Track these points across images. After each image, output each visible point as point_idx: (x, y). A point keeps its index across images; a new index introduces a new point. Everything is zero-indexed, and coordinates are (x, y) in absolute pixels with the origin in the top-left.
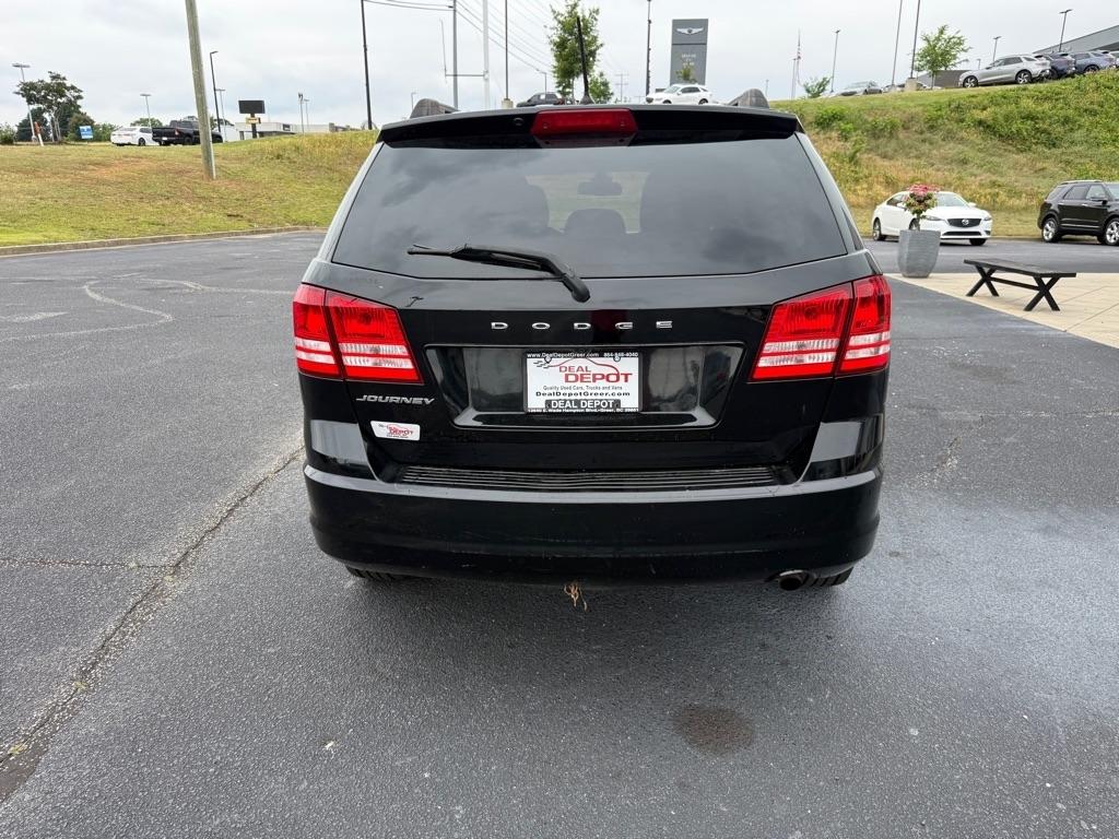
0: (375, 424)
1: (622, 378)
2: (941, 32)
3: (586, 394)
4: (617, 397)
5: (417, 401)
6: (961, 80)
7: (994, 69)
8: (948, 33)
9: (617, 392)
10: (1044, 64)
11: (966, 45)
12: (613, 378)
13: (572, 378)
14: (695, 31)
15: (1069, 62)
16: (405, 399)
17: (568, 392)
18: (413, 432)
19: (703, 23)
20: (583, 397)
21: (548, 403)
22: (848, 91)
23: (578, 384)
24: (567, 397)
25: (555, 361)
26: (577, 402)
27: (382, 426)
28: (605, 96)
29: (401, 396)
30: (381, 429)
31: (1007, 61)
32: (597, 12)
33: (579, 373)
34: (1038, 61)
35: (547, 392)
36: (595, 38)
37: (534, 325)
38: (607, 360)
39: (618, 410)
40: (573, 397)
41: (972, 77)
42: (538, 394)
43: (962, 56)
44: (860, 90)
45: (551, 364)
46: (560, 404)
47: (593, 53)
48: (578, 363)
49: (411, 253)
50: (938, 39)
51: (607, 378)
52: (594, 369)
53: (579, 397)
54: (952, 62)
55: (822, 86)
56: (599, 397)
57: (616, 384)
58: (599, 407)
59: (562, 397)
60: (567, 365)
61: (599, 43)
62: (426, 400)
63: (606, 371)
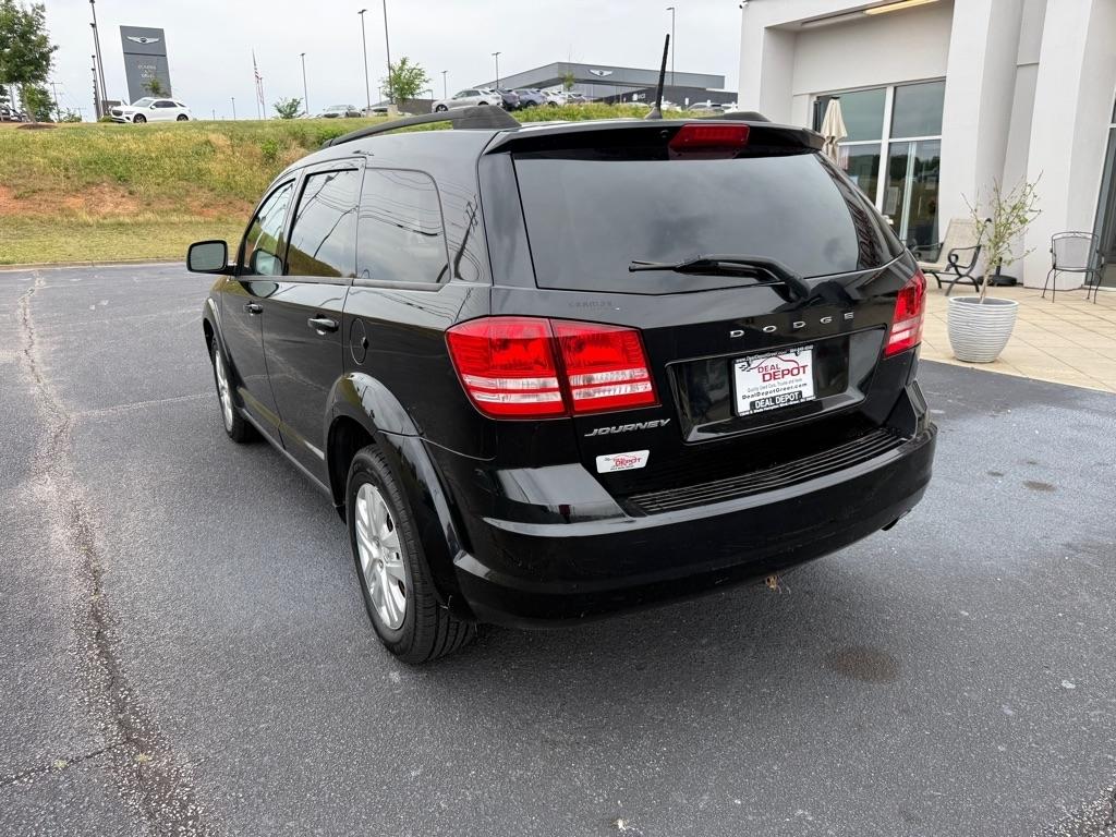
0: (600, 460)
1: (801, 370)
2: (404, 62)
3: (778, 390)
4: (799, 389)
5: (653, 424)
6: (434, 108)
7: (460, 100)
8: (410, 65)
9: (799, 383)
10: (497, 98)
11: (426, 77)
12: (795, 372)
13: (767, 377)
14: (149, 41)
15: (515, 97)
16: (640, 424)
17: (765, 391)
18: (639, 459)
19: (159, 33)
20: (776, 394)
21: (753, 405)
22: (331, 113)
23: (772, 382)
24: (765, 397)
25: (755, 363)
26: (773, 399)
27: (608, 459)
28: (44, 105)
29: (635, 423)
30: (605, 464)
31: (469, 93)
32: (42, 8)
33: (772, 372)
34: (493, 95)
35: (750, 394)
36: (44, 39)
37: (765, 329)
38: (791, 356)
39: (802, 400)
40: (769, 395)
41: (442, 106)
42: (744, 397)
43: (424, 86)
44: (341, 112)
45: (752, 366)
46: (761, 404)
47: (45, 57)
48: (771, 362)
49: (631, 270)
50: (401, 69)
51: (790, 372)
52: (784, 366)
53: (773, 395)
54: (418, 91)
55: (294, 105)
56: (787, 392)
57: (797, 377)
58: (789, 400)
59: (761, 397)
60: (763, 365)
61: (51, 44)
62: (662, 421)
63: (790, 366)
